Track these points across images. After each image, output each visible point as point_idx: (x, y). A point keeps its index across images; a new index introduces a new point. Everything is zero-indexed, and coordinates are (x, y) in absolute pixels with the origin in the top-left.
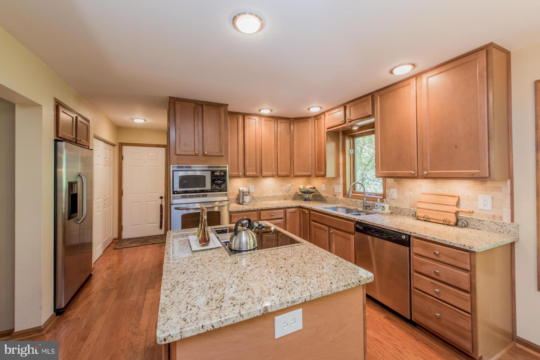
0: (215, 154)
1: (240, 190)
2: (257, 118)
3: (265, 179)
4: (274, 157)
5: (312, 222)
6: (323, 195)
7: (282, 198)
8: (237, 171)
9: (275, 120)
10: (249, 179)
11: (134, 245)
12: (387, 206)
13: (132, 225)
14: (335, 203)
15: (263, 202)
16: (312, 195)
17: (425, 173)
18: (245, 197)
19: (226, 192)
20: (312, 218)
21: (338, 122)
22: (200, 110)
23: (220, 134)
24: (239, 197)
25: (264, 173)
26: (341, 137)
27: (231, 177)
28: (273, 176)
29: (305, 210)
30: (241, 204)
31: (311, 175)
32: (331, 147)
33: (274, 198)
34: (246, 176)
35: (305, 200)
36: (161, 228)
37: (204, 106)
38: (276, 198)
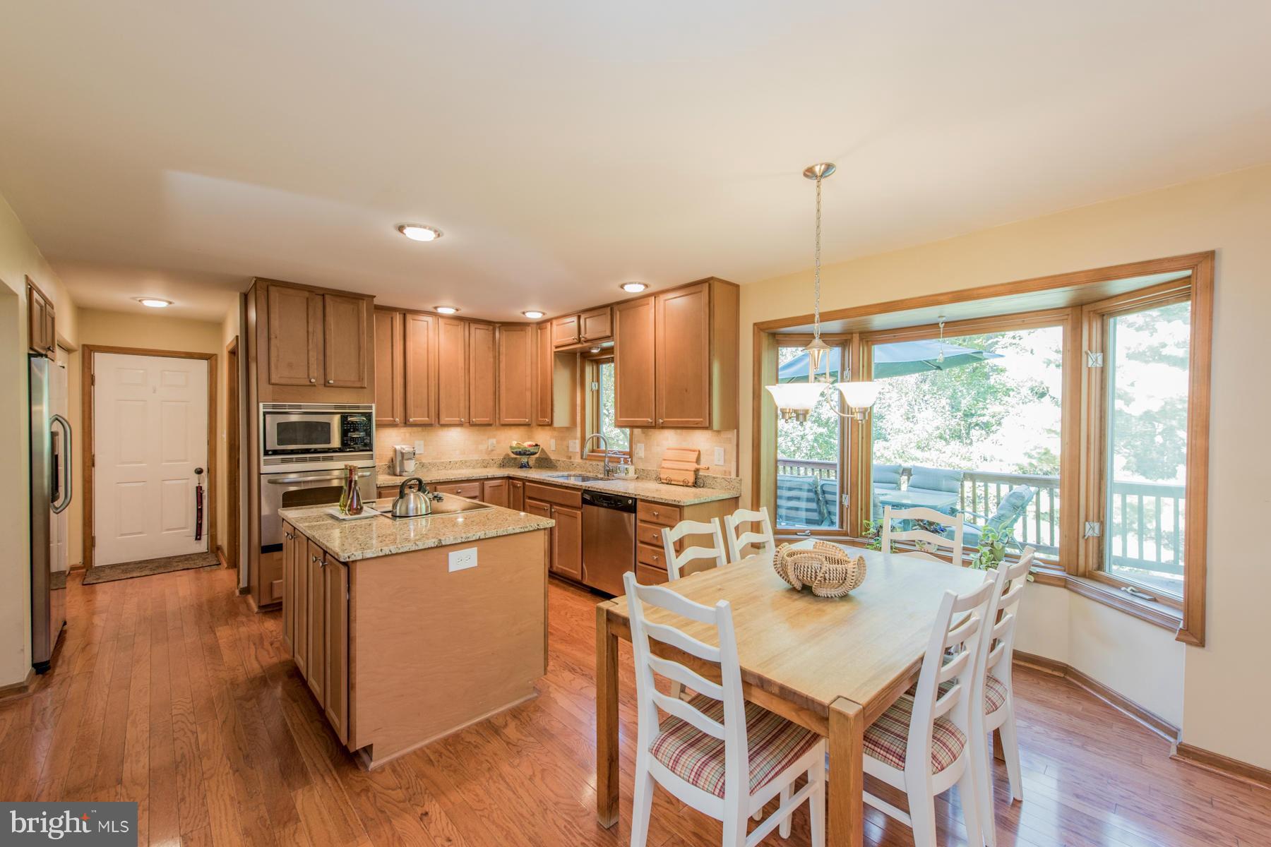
0: (349, 384)
1: (395, 451)
2: (430, 319)
3: (446, 429)
4: (462, 391)
5: (528, 500)
6: (552, 458)
7: (479, 465)
8: (390, 413)
9: (464, 325)
10: (415, 429)
11: (135, 575)
12: (631, 469)
13: (122, 535)
14: (569, 470)
15: (443, 472)
16: (534, 459)
17: (661, 421)
18: (405, 462)
19: (371, 453)
20: (528, 493)
21: (569, 339)
22: (320, 304)
23: (360, 349)
24: (394, 462)
25: (444, 420)
26: (578, 360)
27: (381, 425)
28: (460, 425)
29: (517, 482)
30: (397, 476)
31: (530, 423)
32: (562, 379)
33: (464, 464)
34: (408, 423)
35: (522, 466)
36: (200, 539)
37: (327, 297)
38: (468, 464)
